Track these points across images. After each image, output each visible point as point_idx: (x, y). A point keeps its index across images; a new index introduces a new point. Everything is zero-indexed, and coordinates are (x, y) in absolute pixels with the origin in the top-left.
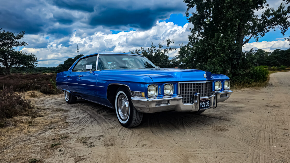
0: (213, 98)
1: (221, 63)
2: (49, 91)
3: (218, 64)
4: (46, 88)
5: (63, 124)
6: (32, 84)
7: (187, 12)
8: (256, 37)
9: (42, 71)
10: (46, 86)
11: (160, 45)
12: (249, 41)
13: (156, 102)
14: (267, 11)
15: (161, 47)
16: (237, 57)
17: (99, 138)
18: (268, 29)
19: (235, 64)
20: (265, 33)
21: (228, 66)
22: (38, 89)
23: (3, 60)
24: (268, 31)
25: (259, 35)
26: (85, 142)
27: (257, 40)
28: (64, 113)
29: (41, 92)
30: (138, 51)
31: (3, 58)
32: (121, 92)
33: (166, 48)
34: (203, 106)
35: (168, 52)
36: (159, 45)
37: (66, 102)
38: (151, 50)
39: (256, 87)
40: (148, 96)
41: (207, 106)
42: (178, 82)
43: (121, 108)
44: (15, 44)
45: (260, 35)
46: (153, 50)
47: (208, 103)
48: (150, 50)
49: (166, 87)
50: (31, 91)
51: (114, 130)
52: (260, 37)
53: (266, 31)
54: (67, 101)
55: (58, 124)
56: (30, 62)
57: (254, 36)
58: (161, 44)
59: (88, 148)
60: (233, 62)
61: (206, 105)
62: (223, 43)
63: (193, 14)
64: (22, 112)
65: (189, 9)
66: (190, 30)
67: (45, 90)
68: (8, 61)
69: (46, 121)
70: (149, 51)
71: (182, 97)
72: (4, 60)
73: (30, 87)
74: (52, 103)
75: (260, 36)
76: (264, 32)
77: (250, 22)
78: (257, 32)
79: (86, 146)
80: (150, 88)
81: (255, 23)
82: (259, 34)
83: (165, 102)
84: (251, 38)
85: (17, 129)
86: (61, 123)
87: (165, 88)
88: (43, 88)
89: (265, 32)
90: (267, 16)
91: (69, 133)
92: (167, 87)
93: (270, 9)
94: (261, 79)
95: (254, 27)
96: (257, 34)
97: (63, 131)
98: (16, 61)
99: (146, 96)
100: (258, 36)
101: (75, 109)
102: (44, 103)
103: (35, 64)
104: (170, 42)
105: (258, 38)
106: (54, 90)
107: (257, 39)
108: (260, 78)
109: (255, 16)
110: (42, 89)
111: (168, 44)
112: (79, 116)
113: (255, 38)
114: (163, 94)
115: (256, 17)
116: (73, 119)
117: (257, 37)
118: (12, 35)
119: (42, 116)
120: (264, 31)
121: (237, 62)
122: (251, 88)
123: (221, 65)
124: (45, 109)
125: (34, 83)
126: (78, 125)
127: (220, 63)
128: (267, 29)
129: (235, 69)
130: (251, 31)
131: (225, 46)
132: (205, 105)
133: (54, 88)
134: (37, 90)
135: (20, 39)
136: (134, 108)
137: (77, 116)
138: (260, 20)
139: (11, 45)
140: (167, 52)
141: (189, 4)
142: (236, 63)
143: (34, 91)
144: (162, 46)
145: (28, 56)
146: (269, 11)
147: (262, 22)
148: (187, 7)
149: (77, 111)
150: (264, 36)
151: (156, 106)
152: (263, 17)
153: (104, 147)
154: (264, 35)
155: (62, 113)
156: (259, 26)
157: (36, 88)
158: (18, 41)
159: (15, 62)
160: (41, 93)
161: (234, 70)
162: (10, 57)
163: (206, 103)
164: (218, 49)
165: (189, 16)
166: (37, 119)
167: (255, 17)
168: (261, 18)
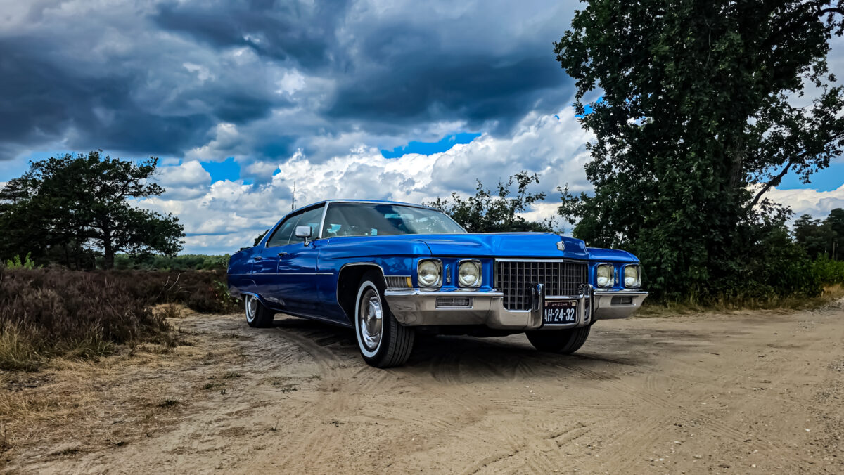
0: (583, 301)
1: (675, 240)
2: (210, 304)
3: (668, 241)
4: (202, 296)
5: (235, 357)
6: (169, 286)
7: (578, 100)
8: (803, 171)
9: (195, 265)
10: (202, 293)
11: (502, 189)
12: (780, 181)
13: (439, 298)
14: (830, 94)
15: (504, 193)
16: (724, 224)
17: (309, 379)
18: (837, 148)
19: (718, 242)
20: (829, 157)
21: (697, 249)
22: (184, 299)
23: (100, 233)
24: (838, 153)
25: (812, 163)
26: (278, 384)
27: (806, 179)
28: (241, 342)
29: (191, 307)
30: (440, 203)
31: (99, 226)
32: (368, 283)
33: (519, 197)
34: (558, 318)
35: (523, 207)
36: (499, 189)
37: (249, 323)
38: (477, 201)
39: (780, 310)
40: (419, 285)
41: (568, 320)
42: (493, 257)
43: (366, 321)
44: (133, 191)
45: (816, 165)
46: (484, 202)
47: (571, 314)
48: (474, 201)
49: (465, 267)
50: (167, 305)
51: (348, 370)
52: (816, 171)
53: (833, 152)
54: (250, 321)
55: (225, 357)
56: (166, 238)
57: (795, 166)
58: (504, 186)
59: (282, 393)
60: (712, 237)
61: (564, 316)
62: (677, 183)
63: (595, 105)
64: (146, 337)
65: (582, 94)
66: (590, 149)
67: (199, 301)
68: (111, 235)
69: (199, 352)
70: (472, 203)
71: (502, 294)
72: (102, 231)
73: (163, 293)
74: (214, 325)
75: (814, 166)
76: (828, 154)
77: (781, 127)
78: (804, 154)
79: (279, 389)
80: (426, 266)
81: (795, 130)
82: (810, 161)
83: (460, 303)
84: (785, 172)
85: (135, 360)
86: (231, 356)
87: (460, 271)
88: (197, 296)
89: (830, 154)
90: (830, 109)
91: (246, 372)
92: (466, 269)
93: (839, 89)
94: (802, 288)
95: (792, 140)
96: (807, 162)
97: (234, 369)
98: (133, 236)
99: (416, 284)
100: (809, 168)
101: (267, 335)
102: (195, 326)
103: (178, 244)
104: (529, 179)
105: (808, 171)
106: (223, 302)
107: (807, 177)
108: (800, 287)
109: (795, 109)
110: (194, 300)
111: (522, 185)
112: (274, 347)
113: (798, 173)
114: (456, 283)
115: (799, 111)
116: (258, 352)
117: (807, 169)
118: (127, 166)
119: (190, 344)
120: (825, 151)
121: (722, 238)
122: (763, 310)
123: (674, 246)
124: (196, 334)
125: (175, 286)
126: (268, 361)
127: (672, 240)
128: (834, 148)
129: (720, 257)
130: (782, 151)
131: (683, 190)
132: (561, 317)
133: (222, 298)
134: (179, 302)
135: (145, 177)
136: (392, 317)
137: (270, 347)
138: (809, 120)
139: (123, 194)
140: (521, 207)
141: (581, 82)
142: (719, 239)
143: (173, 305)
144: (506, 191)
145: (162, 222)
146: (837, 95)
147: (816, 127)
148: (578, 89)
149: (269, 339)
150: (828, 166)
151: (436, 307)
152: (817, 113)
153: (317, 393)
154: (826, 163)
155: (236, 341)
156: (807, 137)
157: (180, 298)
158: (142, 181)
159: (130, 237)
160: (189, 311)
161: (717, 259)
162: (117, 223)
163: (564, 311)
164: (663, 200)
165: (584, 112)
166: (179, 349)
167: (796, 113)
168: (813, 115)
